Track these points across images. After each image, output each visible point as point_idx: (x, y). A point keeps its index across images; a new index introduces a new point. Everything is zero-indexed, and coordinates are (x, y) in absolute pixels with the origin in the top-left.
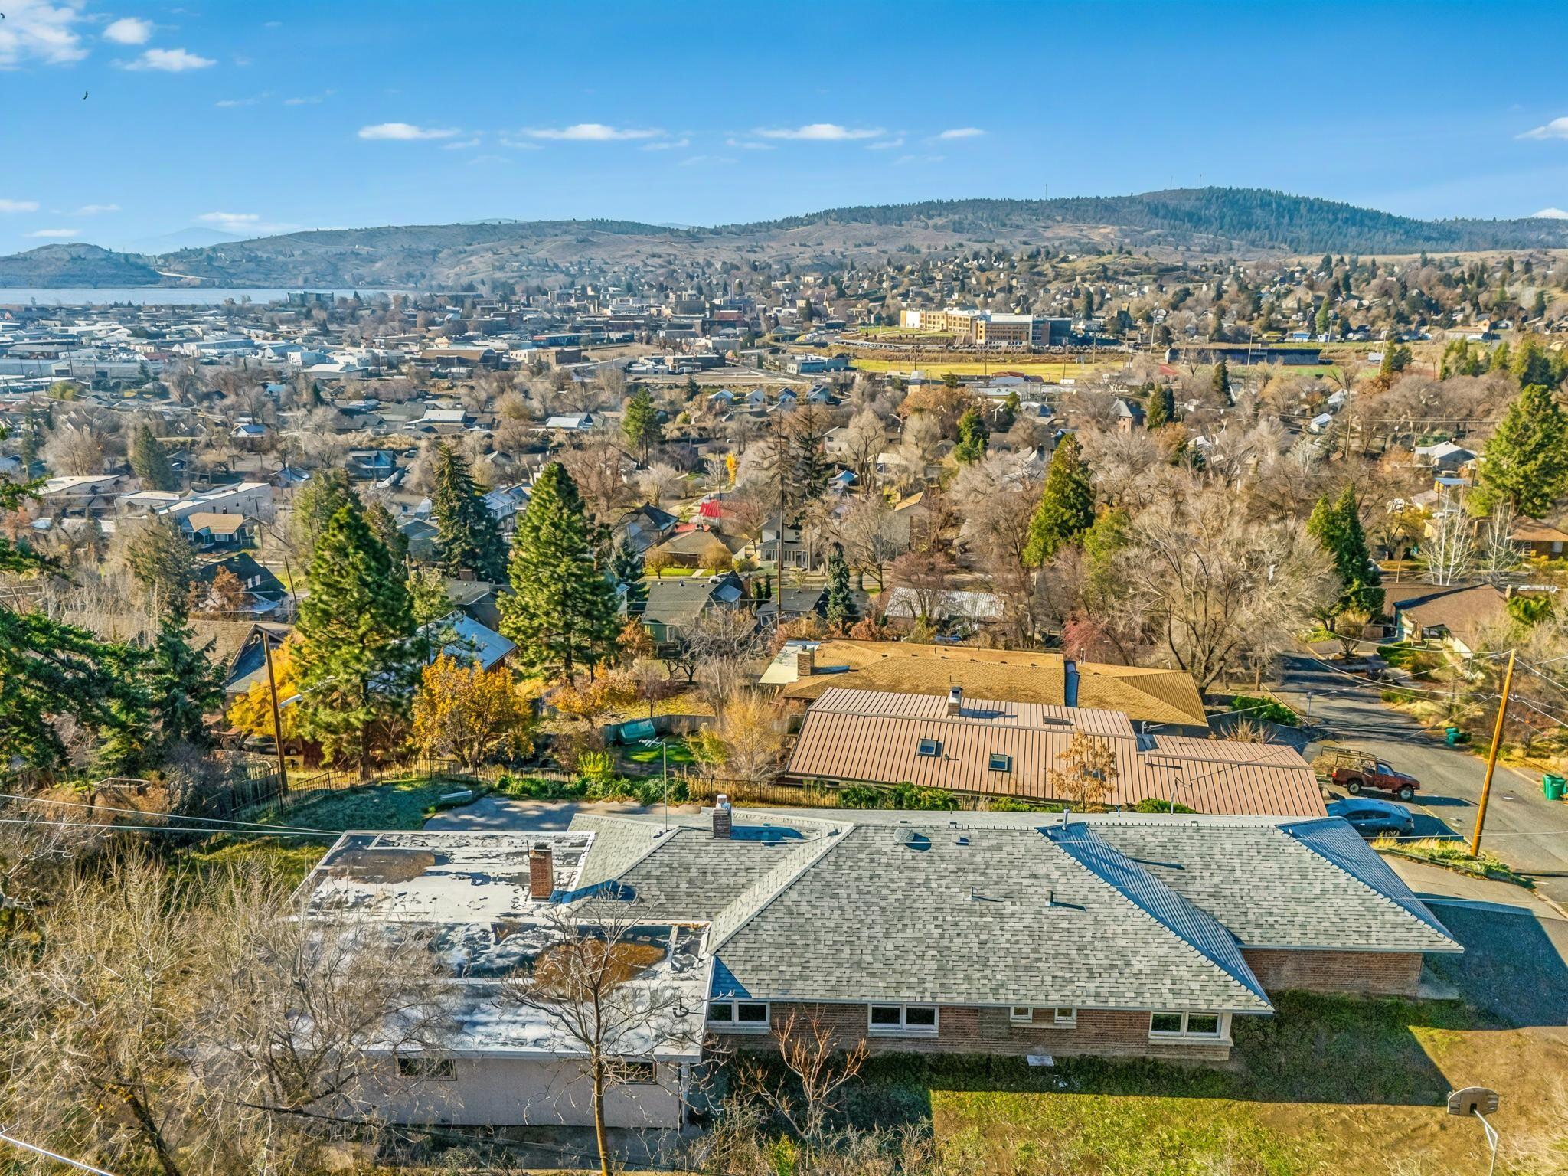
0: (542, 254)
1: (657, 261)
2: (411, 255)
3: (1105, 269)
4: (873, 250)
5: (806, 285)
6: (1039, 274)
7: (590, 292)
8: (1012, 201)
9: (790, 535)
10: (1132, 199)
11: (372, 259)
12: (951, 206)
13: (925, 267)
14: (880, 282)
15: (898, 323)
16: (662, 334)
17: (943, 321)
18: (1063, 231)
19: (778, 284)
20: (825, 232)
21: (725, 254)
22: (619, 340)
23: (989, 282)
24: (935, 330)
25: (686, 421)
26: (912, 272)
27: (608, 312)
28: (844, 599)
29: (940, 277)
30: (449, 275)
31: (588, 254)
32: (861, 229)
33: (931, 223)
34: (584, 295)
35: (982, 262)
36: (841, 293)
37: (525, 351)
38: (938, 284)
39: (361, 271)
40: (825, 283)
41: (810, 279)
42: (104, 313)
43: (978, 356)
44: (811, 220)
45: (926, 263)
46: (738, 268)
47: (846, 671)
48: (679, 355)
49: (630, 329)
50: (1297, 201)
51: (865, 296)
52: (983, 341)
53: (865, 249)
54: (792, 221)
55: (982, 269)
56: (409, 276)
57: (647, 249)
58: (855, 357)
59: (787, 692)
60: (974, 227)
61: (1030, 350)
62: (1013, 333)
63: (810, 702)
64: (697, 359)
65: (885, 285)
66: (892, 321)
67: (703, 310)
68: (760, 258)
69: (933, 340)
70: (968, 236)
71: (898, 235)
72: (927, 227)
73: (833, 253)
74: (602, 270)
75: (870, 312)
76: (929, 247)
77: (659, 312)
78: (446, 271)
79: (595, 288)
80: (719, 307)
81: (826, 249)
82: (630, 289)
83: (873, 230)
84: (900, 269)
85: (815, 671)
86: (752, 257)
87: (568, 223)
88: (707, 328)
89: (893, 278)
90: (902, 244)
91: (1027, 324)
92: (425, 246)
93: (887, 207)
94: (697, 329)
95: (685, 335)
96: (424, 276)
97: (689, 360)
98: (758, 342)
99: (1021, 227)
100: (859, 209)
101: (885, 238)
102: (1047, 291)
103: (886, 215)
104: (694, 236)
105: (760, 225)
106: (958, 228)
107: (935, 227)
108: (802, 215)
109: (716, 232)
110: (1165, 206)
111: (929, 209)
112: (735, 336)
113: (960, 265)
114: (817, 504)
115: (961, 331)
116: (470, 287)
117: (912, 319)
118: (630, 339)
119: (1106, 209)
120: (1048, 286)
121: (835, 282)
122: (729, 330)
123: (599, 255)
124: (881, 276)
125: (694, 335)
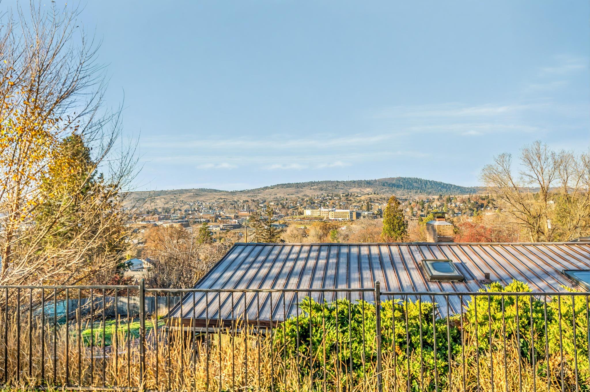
0: (181, 199)
1: (221, 200)
3: (371, 199)
4: (294, 196)
6: (349, 200)
7: (196, 209)
8: (338, 181)
10: (376, 181)
12: (319, 183)
14: (296, 204)
15: (303, 214)
16: (220, 219)
17: (319, 213)
18: (354, 190)
20: (278, 191)
21: (244, 198)
22: (204, 222)
23: (333, 203)
24: (317, 215)
26: (307, 201)
27: (202, 215)
29: (316, 202)
30: (148, 206)
31: (198, 199)
32: (291, 190)
33: (312, 188)
34: (194, 210)
35: (330, 197)
36: (283, 207)
37: (168, 224)
38: (316, 204)
40: (278, 204)
41: (273, 204)
44: (272, 187)
45: (312, 198)
46: (248, 201)
48: (225, 224)
49: (208, 218)
50: (426, 182)
51: (291, 208)
52: (333, 218)
53: (291, 196)
54: (266, 188)
57: (218, 197)
60: (326, 189)
62: (344, 216)
64: (232, 225)
65: (298, 205)
66: (301, 214)
67: (235, 213)
68: (256, 199)
69: (316, 218)
70: (325, 192)
71: (301, 192)
72: (311, 189)
73: (280, 197)
74: (201, 204)
75: (293, 212)
76: (312, 195)
77: (220, 214)
79: (198, 208)
80: (241, 211)
81: (278, 196)
82: (210, 209)
83: (294, 190)
84: (303, 200)
86: (253, 198)
87: (191, 190)
88: (236, 217)
89: (300, 203)
90: (303, 194)
91: (348, 212)
92: (142, 197)
95: (228, 219)
97: (228, 226)
99: (341, 189)
101: (297, 192)
103: (298, 186)
104: (233, 193)
106: (321, 189)
107: (314, 189)
108: (270, 186)
109: (241, 192)
110: (387, 183)
111: (312, 184)
112: (246, 219)
113: (323, 198)
115: (325, 215)
116: (155, 209)
117: (308, 212)
118: (208, 221)
119: (369, 183)
120: (353, 204)
121: (281, 204)
122: (244, 218)
123: (201, 199)
124: (297, 202)
125: (232, 219)
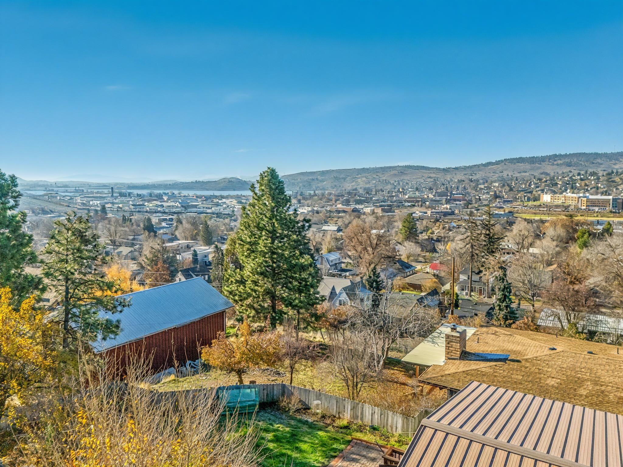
0: (384, 178)
1: (429, 180)
2: (336, 178)
4: (527, 174)
5: (494, 186)
6: (613, 181)
7: (401, 190)
8: (597, 153)
9: (475, 278)
11: (323, 181)
12: (566, 156)
13: (552, 179)
14: (530, 185)
15: (539, 200)
16: (427, 203)
17: (564, 199)
19: (482, 186)
20: (505, 167)
21: (460, 176)
22: (409, 206)
23: (586, 185)
24: (560, 202)
25: (433, 233)
26: (546, 181)
27: (407, 197)
28: (507, 307)
29: (560, 183)
30: (348, 186)
31: (402, 178)
32: (522, 166)
33: (555, 163)
34: (399, 191)
35: (582, 177)
36: (511, 190)
37: (369, 208)
38: (559, 186)
39: (319, 185)
40: (504, 185)
41: (497, 184)
42: (232, 197)
43: (582, 214)
44: (498, 163)
45: (554, 177)
46: (464, 181)
47: (504, 360)
48: (433, 211)
49: (414, 202)
51: (522, 191)
52: (585, 208)
53: (523, 174)
54: (489, 164)
55: (582, 180)
56: (335, 186)
57: (426, 175)
58: (517, 213)
59: (428, 375)
60: (576, 165)
61: (611, 212)
62: (602, 204)
63: (453, 392)
64: (442, 212)
65: (533, 186)
66: (536, 199)
67: (448, 196)
68: (474, 178)
69: (557, 206)
70: (575, 168)
71: (539, 168)
72: (553, 164)
73: (508, 175)
74: (407, 183)
75: (525, 196)
76: (554, 173)
77: (428, 196)
78: (348, 185)
79: (403, 189)
80: (454, 194)
81: (505, 174)
82: (417, 189)
83: (527, 166)
84: (540, 180)
85: (465, 355)
86: (471, 177)
87: (396, 167)
88: (448, 202)
89: (536, 184)
90: (540, 171)
91: (609, 200)
92: (342, 176)
93: (534, 157)
94: (444, 201)
95: (437, 204)
96: (340, 186)
97: (438, 212)
98: (470, 206)
99: (602, 164)
100: (520, 158)
101: (532, 169)
102: (617, 189)
103: (532, 160)
104: (446, 171)
105: (475, 166)
106: (569, 165)
107: (558, 165)
109: (456, 169)
111: (555, 157)
112: (461, 204)
113: (571, 178)
114: (492, 258)
115: (572, 203)
116: (356, 189)
117: (546, 198)
118: (414, 206)
120: (618, 187)
121: (508, 185)
122: (458, 203)
123: (406, 178)
124: (531, 182)
125: (442, 204)
